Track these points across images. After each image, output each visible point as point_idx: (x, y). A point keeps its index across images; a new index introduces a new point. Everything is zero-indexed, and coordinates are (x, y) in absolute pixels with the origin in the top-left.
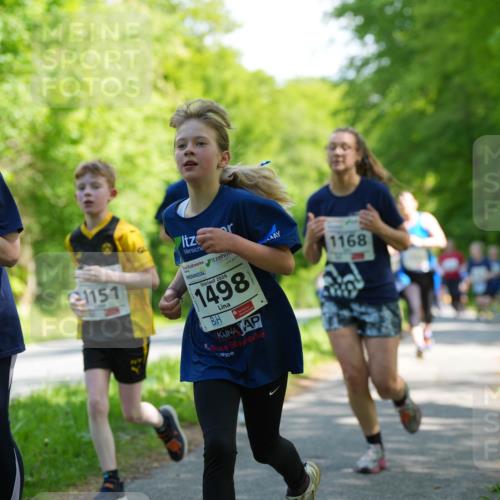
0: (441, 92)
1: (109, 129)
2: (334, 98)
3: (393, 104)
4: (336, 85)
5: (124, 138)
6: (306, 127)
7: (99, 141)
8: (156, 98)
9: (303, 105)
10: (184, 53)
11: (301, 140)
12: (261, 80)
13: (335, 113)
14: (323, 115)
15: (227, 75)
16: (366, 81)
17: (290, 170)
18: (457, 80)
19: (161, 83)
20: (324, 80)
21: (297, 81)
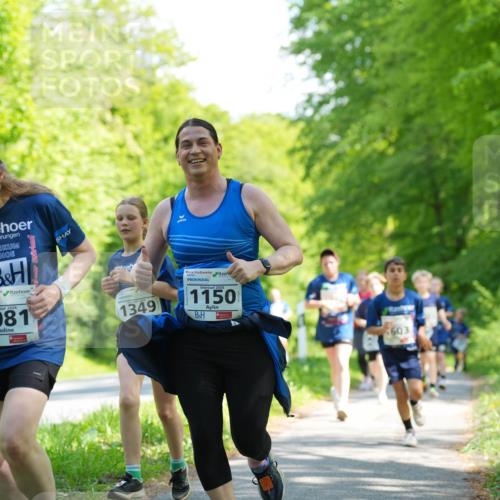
0: (401, 133)
1: (54, 163)
2: (291, 136)
3: (352, 144)
4: (293, 123)
5: (69, 173)
6: (261, 166)
8: (102, 130)
9: (258, 141)
11: (255, 179)
13: (292, 152)
14: (279, 153)
15: (180, 109)
16: (322, 119)
18: (418, 121)
19: (108, 116)
20: (281, 117)
21: (253, 117)
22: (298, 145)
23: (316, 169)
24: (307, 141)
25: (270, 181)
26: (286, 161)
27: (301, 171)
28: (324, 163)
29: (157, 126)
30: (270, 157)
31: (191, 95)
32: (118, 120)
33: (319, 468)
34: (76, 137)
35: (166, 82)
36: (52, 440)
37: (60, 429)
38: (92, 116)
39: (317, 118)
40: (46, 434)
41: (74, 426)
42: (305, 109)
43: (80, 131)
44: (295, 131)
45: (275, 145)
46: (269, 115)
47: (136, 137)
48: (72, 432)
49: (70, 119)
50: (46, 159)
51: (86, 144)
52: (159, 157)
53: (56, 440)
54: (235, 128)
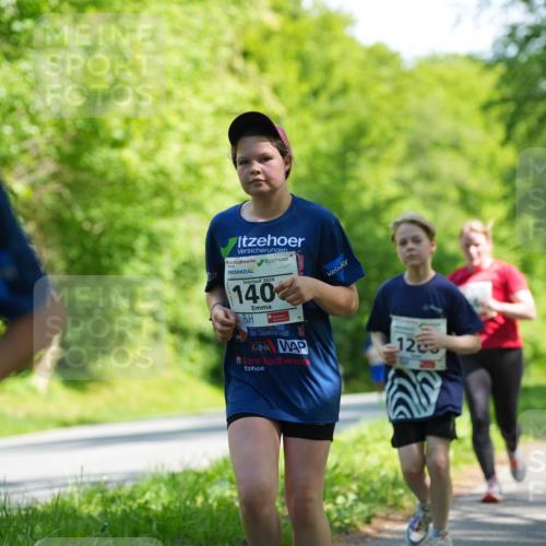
1: (167, 127)
2: (486, 85)
4: (489, 66)
5: (187, 139)
6: (444, 126)
7: (151, 144)
8: (231, 84)
9: (440, 93)
10: (273, 21)
11: (436, 144)
12: (381, 57)
13: (486, 107)
14: (469, 108)
15: (334, 52)
16: (530, 60)
17: (419, 187)
19: (239, 63)
20: (471, 59)
21: (433, 60)
22: (497, 96)
23: (521, 128)
24: (508, 91)
25: (456, 146)
26: (478, 120)
27: (499, 132)
28: (532, 121)
29: (304, 74)
30: (456, 114)
31: (348, 31)
32: (252, 67)
33: (529, 536)
34: (197, 91)
35: (315, 15)
36: (171, 494)
37: (180, 479)
38: (216, 63)
39: (524, 58)
40: (162, 485)
41: (199, 475)
42: (506, 46)
43: (202, 84)
44: (491, 78)
45: (464, 96)
46: (456, 56)
47: (276, 90)
48: (196, 482)
49: (188, 68)
50: (157, 122)
51: (209, 100)
52: (306, 117)
53: (175, 494)
54: (409, 75)
